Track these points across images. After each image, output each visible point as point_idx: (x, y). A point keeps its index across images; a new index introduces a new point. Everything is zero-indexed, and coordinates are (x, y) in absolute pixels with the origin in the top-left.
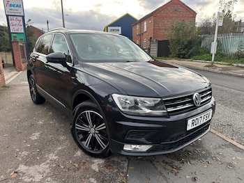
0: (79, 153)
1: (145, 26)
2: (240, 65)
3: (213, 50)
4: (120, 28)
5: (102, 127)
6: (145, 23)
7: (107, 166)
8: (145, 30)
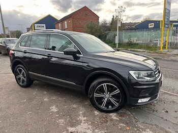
1: (66, 25)
3: (117, 41)
4: (44, 25)
6: (66, 22)
7: (121, 116)
8: (66, 27)
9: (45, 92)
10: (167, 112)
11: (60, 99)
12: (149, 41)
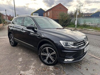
0: (42, 64)
1: (49, 14)
2: (85, 29)
3: (76, 24)
4: (38, 14)
5: (54, 53)
6: (49, 12)
7: (56, 68)
8: (49, 15)
9: (22, 50)
10: (87, 69)
11: (27, 54)
12: (97, 24)
